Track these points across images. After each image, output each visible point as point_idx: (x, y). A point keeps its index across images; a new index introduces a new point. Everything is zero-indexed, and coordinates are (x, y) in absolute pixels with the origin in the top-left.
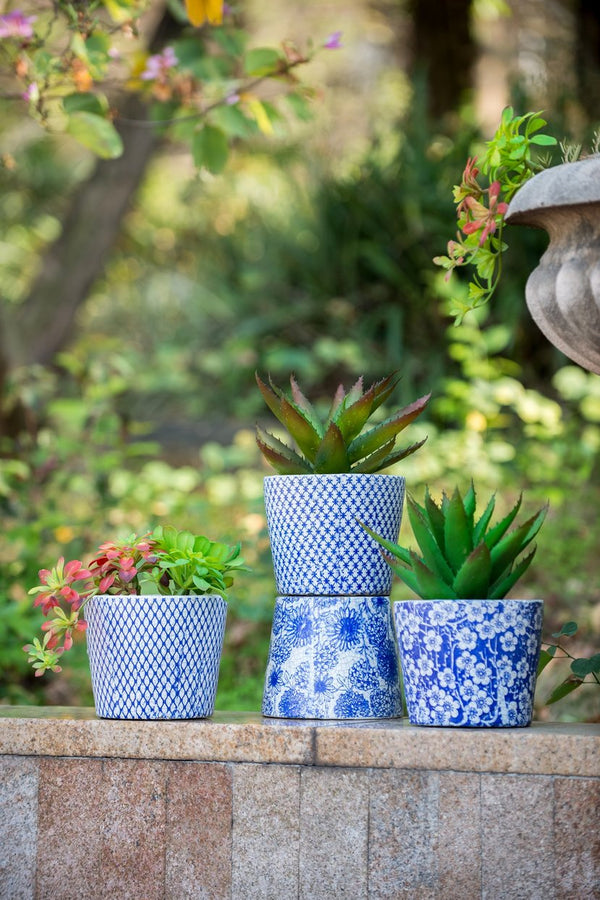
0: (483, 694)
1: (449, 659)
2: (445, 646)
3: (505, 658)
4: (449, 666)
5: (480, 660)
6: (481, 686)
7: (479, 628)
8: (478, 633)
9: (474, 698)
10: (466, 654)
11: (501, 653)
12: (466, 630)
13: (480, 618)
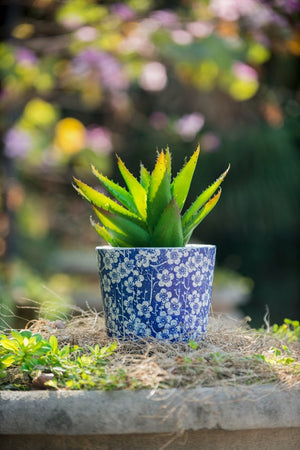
0: (174, 322)
1: (148, 294)
2: (146, 285)
3: (195, 292)
4: (148, 300)
5: (174, 296)
6: (174, 317)
7: (176, 269)
8: (175, 273)
9: (167, 326)
10: (163, 291)
11: (193, 288)
12: (166, 272)
13: (177, 261)
